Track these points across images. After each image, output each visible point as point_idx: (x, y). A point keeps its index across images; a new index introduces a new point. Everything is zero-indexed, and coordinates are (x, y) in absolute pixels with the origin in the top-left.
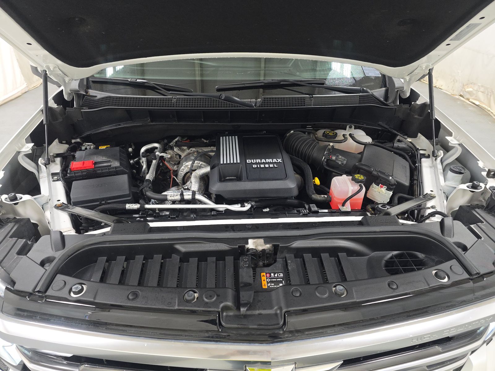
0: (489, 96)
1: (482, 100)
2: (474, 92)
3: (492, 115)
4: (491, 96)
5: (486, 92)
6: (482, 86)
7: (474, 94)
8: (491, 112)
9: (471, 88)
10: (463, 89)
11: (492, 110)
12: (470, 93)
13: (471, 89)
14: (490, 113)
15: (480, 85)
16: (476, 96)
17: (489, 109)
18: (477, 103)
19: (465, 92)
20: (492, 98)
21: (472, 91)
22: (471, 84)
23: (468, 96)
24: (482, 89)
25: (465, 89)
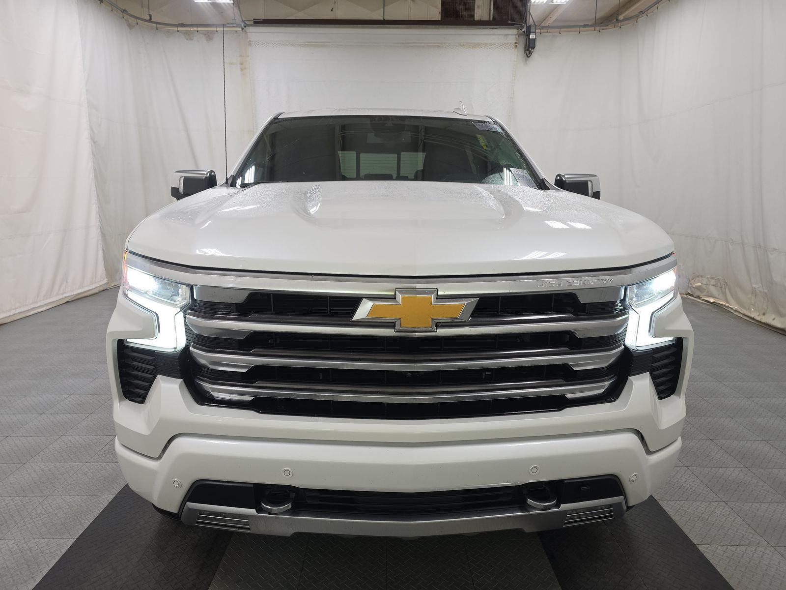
0: (723, 289)
1: (717, 296)
2: (704, 287)
3: (732, 311)
4: (725, 288)
5: (719, 285)
6: (712, 278)
7: (705, 289)
8: (731, 308)
9: (699, 282)
10: (690, 285)
11: (730, 305)
12: (698, 288)
13: (699, 284)
14: (729, 309)
15: (709, 277)
16: (708, 292)
17: (727, 305)
18: (712, 300)
19: (693, 289)
20: (727, 290)
21: (701, 286)
22: (698, 277)
23: (697, 293)
24: (713, 282)
25: (691, 284)
